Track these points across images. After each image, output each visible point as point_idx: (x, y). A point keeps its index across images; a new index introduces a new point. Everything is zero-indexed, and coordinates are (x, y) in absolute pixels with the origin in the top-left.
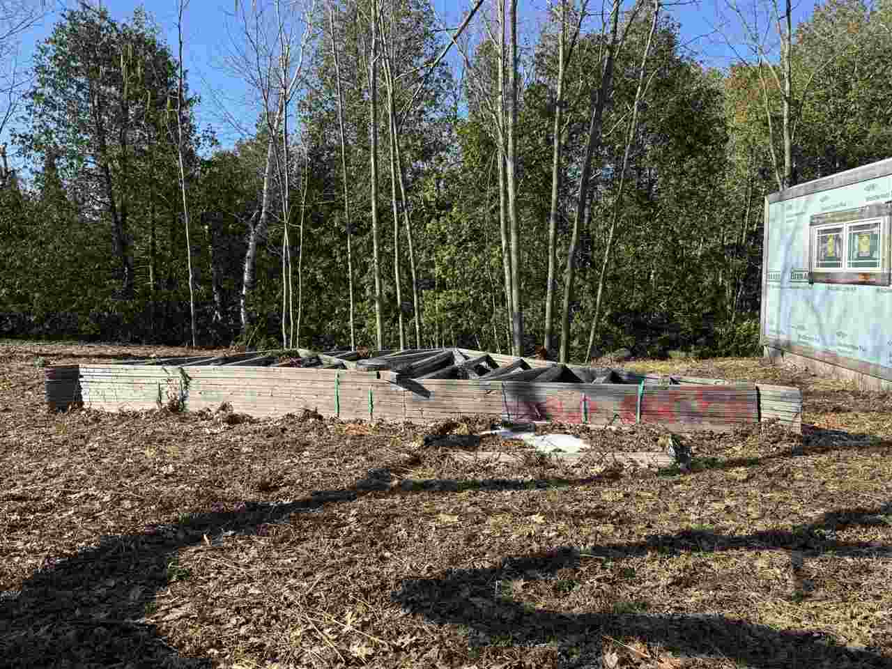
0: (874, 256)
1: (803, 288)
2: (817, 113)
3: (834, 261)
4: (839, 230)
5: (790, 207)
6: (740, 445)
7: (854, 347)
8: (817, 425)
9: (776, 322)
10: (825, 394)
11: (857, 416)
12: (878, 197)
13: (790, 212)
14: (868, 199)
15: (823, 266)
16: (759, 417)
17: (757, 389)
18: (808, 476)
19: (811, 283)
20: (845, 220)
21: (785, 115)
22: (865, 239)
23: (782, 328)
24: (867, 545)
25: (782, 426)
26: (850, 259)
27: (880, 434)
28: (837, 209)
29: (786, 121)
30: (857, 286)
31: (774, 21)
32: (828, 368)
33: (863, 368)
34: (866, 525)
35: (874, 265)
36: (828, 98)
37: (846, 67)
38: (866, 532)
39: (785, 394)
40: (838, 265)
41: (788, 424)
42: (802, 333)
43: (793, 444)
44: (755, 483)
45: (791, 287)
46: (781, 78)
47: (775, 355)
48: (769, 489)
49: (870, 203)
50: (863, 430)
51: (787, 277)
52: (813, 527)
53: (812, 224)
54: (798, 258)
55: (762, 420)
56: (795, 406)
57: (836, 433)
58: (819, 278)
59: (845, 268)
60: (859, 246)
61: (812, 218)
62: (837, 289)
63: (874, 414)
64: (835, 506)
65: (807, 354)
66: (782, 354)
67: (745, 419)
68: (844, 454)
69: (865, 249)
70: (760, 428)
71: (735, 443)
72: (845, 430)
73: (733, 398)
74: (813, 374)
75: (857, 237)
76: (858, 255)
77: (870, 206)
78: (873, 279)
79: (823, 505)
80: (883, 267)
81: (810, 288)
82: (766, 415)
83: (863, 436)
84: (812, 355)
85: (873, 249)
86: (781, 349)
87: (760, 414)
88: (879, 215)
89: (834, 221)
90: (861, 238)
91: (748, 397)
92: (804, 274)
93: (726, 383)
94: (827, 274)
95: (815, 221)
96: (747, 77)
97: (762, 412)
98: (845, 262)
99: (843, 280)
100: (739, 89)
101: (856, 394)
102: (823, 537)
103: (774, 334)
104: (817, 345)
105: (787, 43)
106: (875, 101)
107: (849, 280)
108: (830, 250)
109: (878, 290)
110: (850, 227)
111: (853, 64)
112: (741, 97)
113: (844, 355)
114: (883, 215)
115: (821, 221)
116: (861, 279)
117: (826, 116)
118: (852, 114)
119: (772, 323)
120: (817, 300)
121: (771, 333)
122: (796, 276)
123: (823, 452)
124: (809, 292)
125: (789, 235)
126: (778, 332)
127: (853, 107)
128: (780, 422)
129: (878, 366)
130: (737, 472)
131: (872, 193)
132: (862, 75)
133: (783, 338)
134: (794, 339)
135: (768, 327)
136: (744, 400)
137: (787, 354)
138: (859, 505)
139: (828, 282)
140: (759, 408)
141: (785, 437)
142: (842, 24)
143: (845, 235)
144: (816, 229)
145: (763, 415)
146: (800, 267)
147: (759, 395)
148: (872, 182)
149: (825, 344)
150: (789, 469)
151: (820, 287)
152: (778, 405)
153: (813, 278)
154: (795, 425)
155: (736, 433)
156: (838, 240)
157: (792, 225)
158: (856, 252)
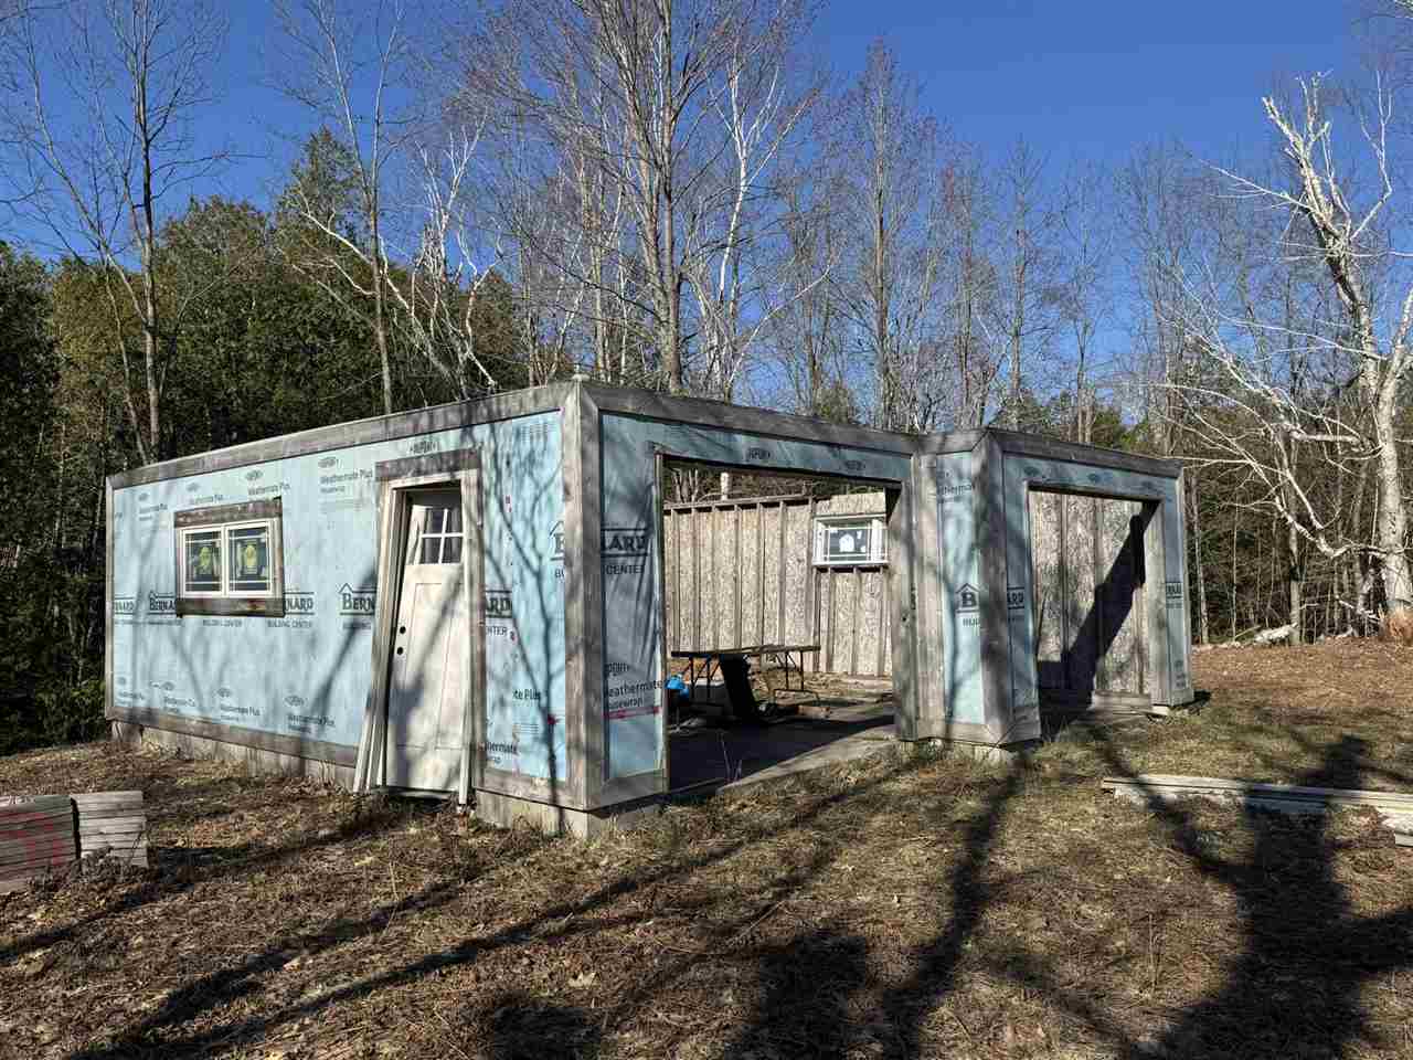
0: (263, 575)
1: (170, 623)
2: (201, 357)
3: (210, 580)
4: (215, 535)
5: (144, 497)
6: (42, 909)
7: (243, 711)
8: (180, 843)
9: (129, 679)
10: (201, 790)
11: (242, 818)
12: (264, 490)
13: (144, 505)
14: (251, 492)
15: (195, 588)
16: (79, 850)
17: (73, 803)
18: (153, 936)
19: (180, 615)
20: (223, 521)
21: (148, 352)
22: (250, 548)
23: (140, 690)
24: (228, 1029)
25: (116, 858)
26: (231, 579)
27: (272, 840)
28: (211, 504)
29: (149, 362)
30: (243, 619)
31: (126, 208)
32: (209, 746)
33: (255, 741)
34: (228, 997)
35: (263, 587)
36: (216, 337)
37: (240, 297)
38: (229, 1008)
39: (119, 805)
40: (216, 588)
41: (125, 854)
42: (170, 694)
43: (135, 886)
44: (57, 975)
45: (152, 623)
46: (140, 295)
47: (129, 733)
48: (80, 979)
49: (256, 497)
50: (248, 837)
51: (144, 606)
52: (146, 1027)
53: (177, 525)
54: (157, 577)
55: (83, 855)
56: (135, 821)
57: (207, 851)
58: (191, 607)
59: (226, 592)
60: (243, 557)
61: (177, 515)
62: (216, 623)
63: (266, 809)
64: (187, 978)
65: (177, 726)
66: (141, 731)
67: (53, 861)
68: (212, 885)
69: (251, 563)
70: (80, 869)
71: (31, 908)
72: (221, 842)
73: (30, 827)
74: (187, 757)
75: (239, 546)
76: (242, 572)
77: (255, 503)
78: (262, 608)
79: (167, 984)
80: (275, 591)
81: (180, 623)
82: (89, 845)
83: (247, 847)
84: (185, 729)
85: (262, 564)
86: (140, 721)
87: (78, 845)
88: (266, 515)
89: (206, 522)
90: (244, 546)
91: (54, 821)
92: (168, 600)
93: (18, 801)
94: (201, 601)
95: (181, 519)
96: (91, 281)
97: (82, 841)
98: (225, 581)
99: (223, 610)
100: (78, 299)
101: (244, 783)
102: (159, 1040)
103: (128, 699)
104: (191, 712)
105: (147, 246)
106: (281, 353)
107: (232, 610)
108: (205, 564)
109: (269, 624)
110: (230, 531)
111: (248, 295)
112: (81, 313)
113: (230, 723)
114: (271, 517)
115: (189, 520)
116: (246, 607)
117: (213, 363)
118: (252, 366)
119: (123, 681)
120: (188, 639)
121: (123, 699)
122: (156, 605)
123: (181, 890)
124: (176, 628)
125: (144, 540)
126: (134, 696)
127: (251, 355)
128: (112, 853)
129: (273, 735)
130: (28, 963)
131: (256, 484)
132: (260, 314)
133: (141, 704)
134: (157, 705)
135: (118, 688)
136: (50, 825)
137: (148, 731)
138: (224, 965)
139: (204, 613)
140: (77, 836)
141: (121, 878)
142: (232, 236)
143: (223, 543)
144: (184, 532)
145: (83, 847)
146: (162, 591)
147: (76, 813)
148: (255, 468)
149: (201, 709)
150: (121, 932)
151: (192, 621)
152: (108, 825)
153: (182, 608)
154: (137, 853)
155: (37, 886)
156: (215, 550)
157: (149, 524)
158: (239, 569)
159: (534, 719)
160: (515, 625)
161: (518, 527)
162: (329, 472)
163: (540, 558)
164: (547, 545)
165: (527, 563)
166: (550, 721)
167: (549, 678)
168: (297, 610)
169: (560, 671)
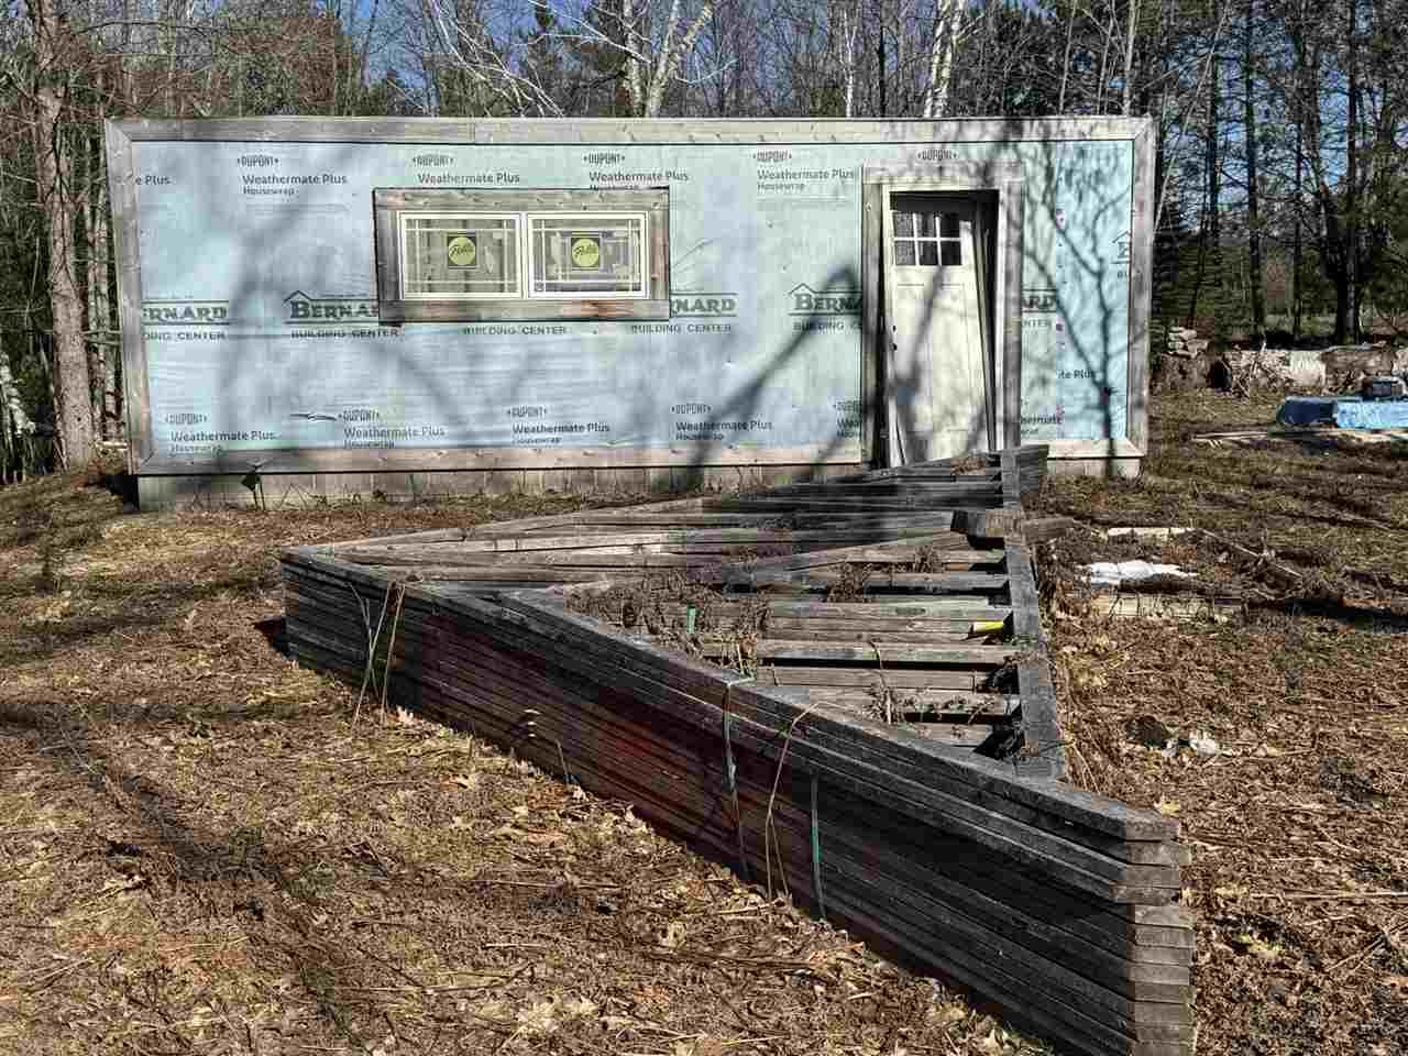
7: (571, 430)
12: (627, 177)
14: (597, 178)
19: (392, 323)
26: (538, 277)
49: (608, 184)
51: (268, 313)
60: (566, 253)
61: (386, 192)
62: (498, 331)
69: (586, 260)
80: (653, 292)
95: (396, 199)
98: (525, 281)
99: (520, 314)
107: (544, 314)
109: (635, 329)
115: (421, 202)
116: (582, 311)
122: (316, 311)
131: (609, 170)
135: (169, 430)
143: (521, 235)
148: (607, 150)
153: (400, 315)
159: (1087, 393)
160: (1065, 315)
161: (1076, 235)
162: (771, 167)
163: (1101, 260)
164: (1108, 249)
165: (1085, 264)
166: (1106, 391)
167: (1106, 358)
168: (697, 312)
169: (1120, 352)
